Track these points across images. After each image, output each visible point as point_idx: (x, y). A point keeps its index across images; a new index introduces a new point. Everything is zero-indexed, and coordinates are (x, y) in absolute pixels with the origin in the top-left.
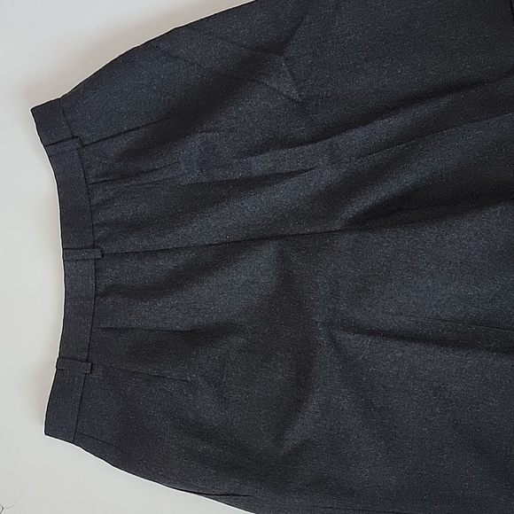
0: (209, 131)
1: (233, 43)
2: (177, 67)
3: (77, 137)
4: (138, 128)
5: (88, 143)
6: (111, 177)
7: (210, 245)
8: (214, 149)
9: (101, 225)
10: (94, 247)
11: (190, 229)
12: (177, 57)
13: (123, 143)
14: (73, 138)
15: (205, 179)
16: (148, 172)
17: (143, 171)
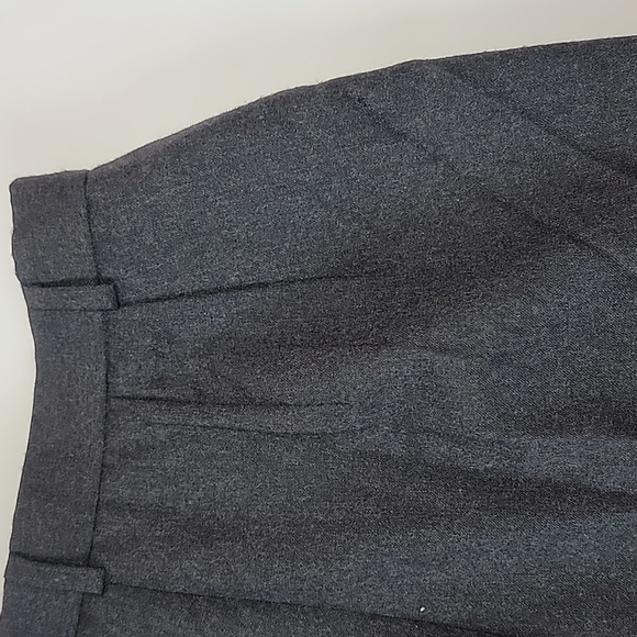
0: (443, 350)
1: (551, 131)
2: (395, 158)
3: (108, 281)
4: (266, 285)
5: (133, 297)
6: (171, 393)
7: (374, 616)
8: (443, 395)
9: (118, 508)
10: (88, 562)
11: (335, 574)
12: (401, 136)
13: (218, 316)
14: (99, 281)
15: (397, 449)
16: (265, 404)
17: (252, 400)
